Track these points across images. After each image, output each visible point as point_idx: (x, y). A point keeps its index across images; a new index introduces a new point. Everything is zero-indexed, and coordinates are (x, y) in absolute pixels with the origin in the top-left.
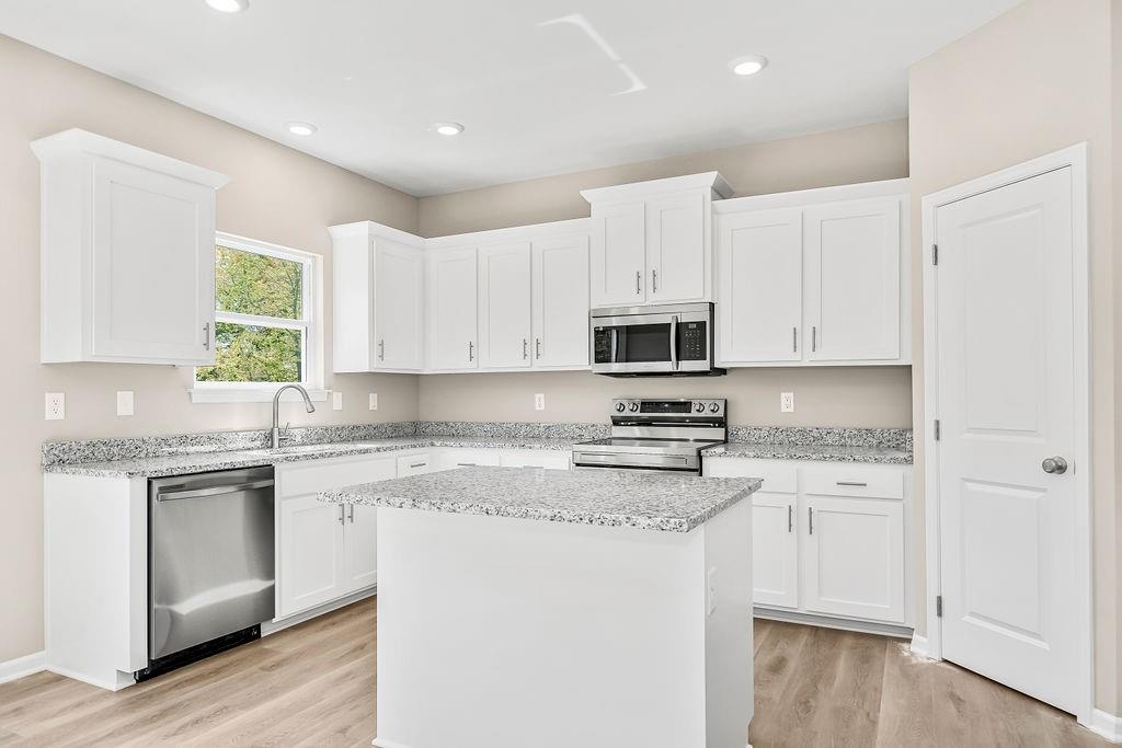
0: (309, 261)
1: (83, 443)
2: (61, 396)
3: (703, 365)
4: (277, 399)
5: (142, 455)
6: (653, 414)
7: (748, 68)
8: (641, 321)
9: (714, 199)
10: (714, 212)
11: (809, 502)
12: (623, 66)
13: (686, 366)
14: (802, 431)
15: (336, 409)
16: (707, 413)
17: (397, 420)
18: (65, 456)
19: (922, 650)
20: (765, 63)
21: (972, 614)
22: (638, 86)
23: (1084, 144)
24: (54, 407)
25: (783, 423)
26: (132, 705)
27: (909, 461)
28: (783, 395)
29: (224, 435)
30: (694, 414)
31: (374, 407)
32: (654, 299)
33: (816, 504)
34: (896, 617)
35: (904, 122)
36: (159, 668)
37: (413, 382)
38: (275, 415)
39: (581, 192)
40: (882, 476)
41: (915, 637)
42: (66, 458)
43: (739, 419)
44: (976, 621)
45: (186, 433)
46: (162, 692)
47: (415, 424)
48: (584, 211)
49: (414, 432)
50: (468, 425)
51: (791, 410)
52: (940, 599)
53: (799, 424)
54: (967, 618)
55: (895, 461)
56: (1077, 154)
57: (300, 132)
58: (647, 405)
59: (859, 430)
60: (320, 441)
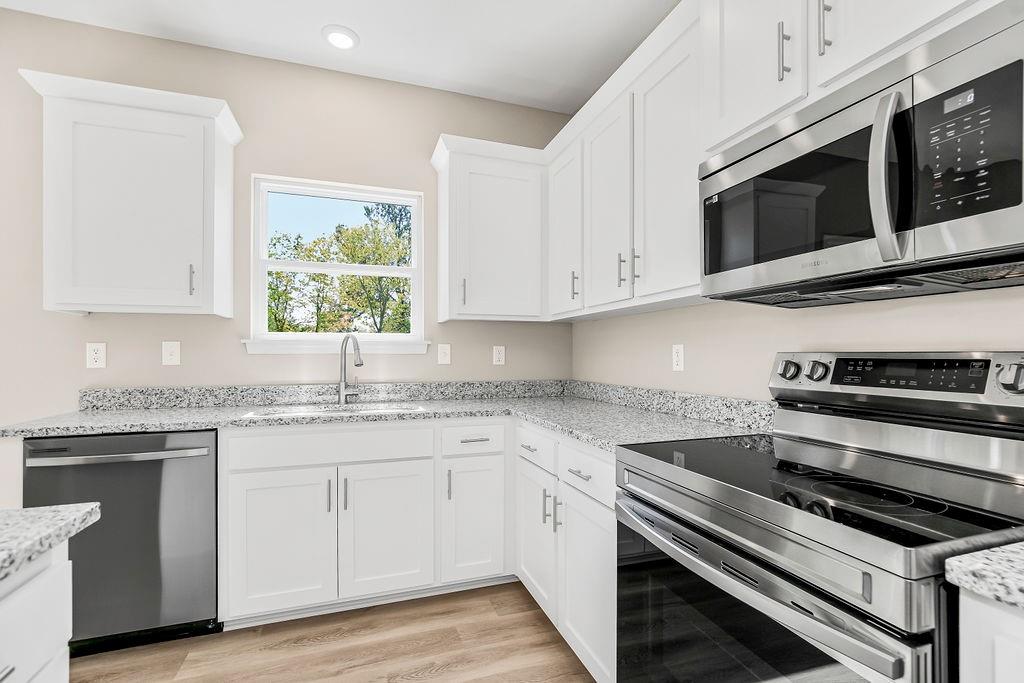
1: (119, 391)
2: (102, 347)
5: (183, 404)
15: (442, 362)
17: (530, 377)
18: (98, 403)
24: (95, 356)
29: (282, 388)
30: (1000, 397)
31: (498, 362)
38: (342, 368)
42: (100, 404)
45: (236, 384)
58: (849, 367)
60: (413, 398)
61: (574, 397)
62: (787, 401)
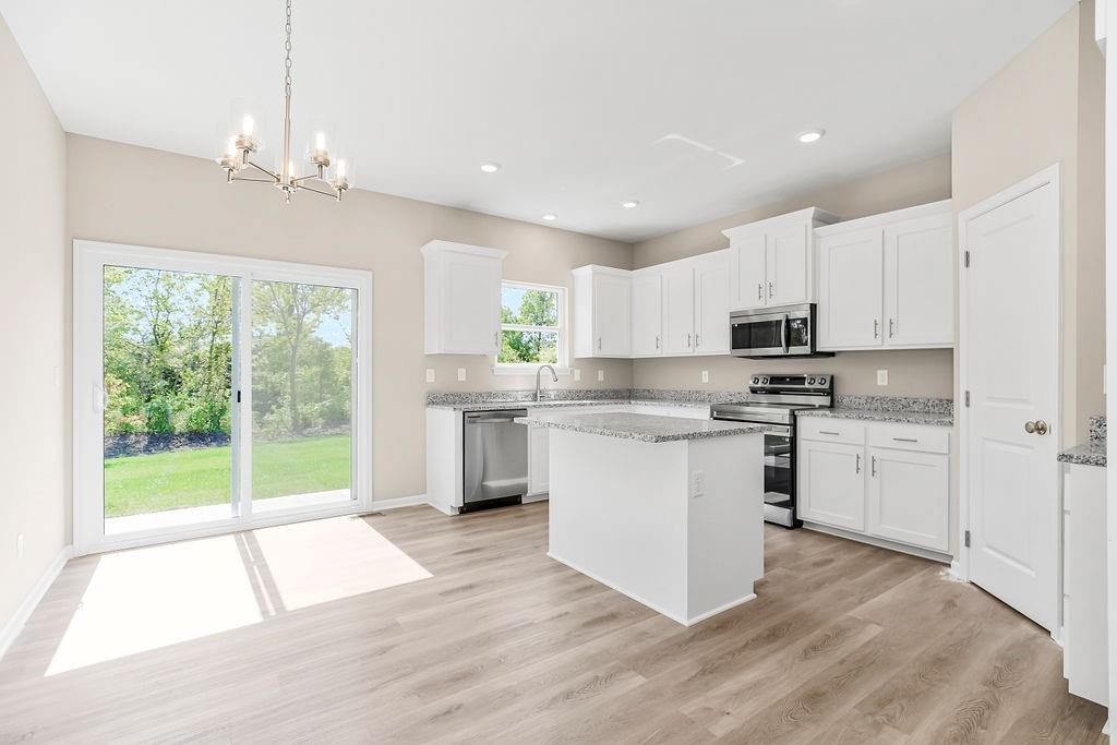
0: (560, 292)
1: (443, 394)
2: (434, 371)
3: (806, 350)
4: (539, 375)
6: (777, 385)
7: (810, 138)
8: (755, 319)
9: (815, 226)
10: (816, 237)
11: (873, 452)
12: (720, 153)
13: (794, 350)
14: (893, 401)
15: (577, 379)
16: (817, 386)
17: (617, 387)
18: (435, 400)
19: (957, 573)
20: (823, 133)
21: (990, 547)
22: (738, 162)
23: (1058, 164)
24: (430, 376)
25: (880, 394)
26: (454, 522)
27: (951, 424)
28: (879, 372)
29: (510, 393)
30: (807, 386)
31: (601, 379)
32: (771, 303)
33: (878, 454)
34: (942, 547)
35: (947, 155)
36: (469, 509)
37: (629, 363)
38: (538, 383)
39: (724, 232)
40: (930, 435)
41: (953, 563)
43: (844, 391)
44: (991, 552)
45: (492, 391)
46: (468, 519)
47: (630, 391)
48: (726, 244)
49: (629, 395)
50: (661, 392)
51: (886, 383)
52: (967, 533)
53: (890, 394)
54: (986, 549)
55: (942, 423)
56: (1052, 173)
57: (549, 218)
58: (775, 379)
59: (941, 401)
60: (565, 399)
61: (636, 398)
62: (754, 391)
